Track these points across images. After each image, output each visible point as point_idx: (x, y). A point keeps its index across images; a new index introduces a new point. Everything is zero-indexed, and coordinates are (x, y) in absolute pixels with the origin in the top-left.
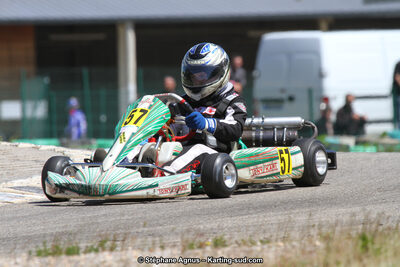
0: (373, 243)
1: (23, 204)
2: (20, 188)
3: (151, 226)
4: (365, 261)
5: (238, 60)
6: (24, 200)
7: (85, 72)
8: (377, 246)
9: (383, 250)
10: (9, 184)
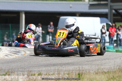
3: (22, 69)
5: (52, 23)
7: (10, 25)
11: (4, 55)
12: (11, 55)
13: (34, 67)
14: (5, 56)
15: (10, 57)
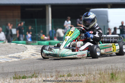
0: (115, 76)
1: (12, 62)
2: (11, 57)
3: (50, 69)
4: (112, 81)
6: (12, 61)
7: (36, 20)
8: (116, 77)
9: (118, 78)
10: (8, 56)
11: (30, 54)
12: (37, 54)
13: (62, 66)
14: (31, 56)
15: (37, 56)
